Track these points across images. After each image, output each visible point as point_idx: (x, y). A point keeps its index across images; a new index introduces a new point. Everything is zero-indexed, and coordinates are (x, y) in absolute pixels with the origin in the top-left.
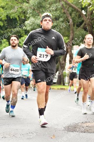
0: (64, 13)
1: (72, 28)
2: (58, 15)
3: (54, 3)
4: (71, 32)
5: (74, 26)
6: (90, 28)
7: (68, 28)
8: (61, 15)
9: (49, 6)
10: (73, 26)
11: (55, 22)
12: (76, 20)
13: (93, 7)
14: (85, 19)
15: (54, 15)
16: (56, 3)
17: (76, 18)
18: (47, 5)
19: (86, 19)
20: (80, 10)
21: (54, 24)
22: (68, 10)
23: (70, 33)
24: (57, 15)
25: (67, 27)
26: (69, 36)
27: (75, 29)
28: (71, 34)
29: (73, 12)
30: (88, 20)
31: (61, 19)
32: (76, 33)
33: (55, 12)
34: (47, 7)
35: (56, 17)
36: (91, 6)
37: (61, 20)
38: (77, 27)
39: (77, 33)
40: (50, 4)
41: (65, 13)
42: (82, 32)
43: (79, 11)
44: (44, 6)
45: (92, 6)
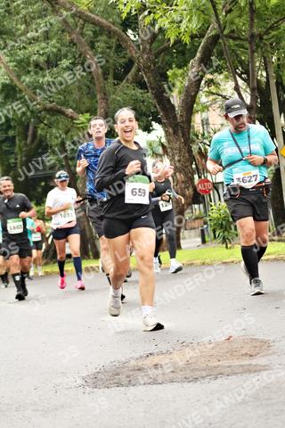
0: (72, 43)
1: (102, 85)
2: (54, 50)
3: (39, 18)
4: (98, 96)
5: (106, 79)
6: (151, 79)
7: (88, 87)
8: (64, 50)
9: (23, 27)
10: (102, 79)
11: (47, 71)
12: (111, 61)
13: (152, 14)
14: (134, 52)
15: (41, 52)
16: (46, 16)
17: (108, 55)
18: (19, 26)
19: (136, 53)
20: (117, 29)
21: (46, 79)
22: (82, 34)
23: (97, 102)
24: (52, 52)
25: (86, 85)
26: (96, 109)
27: (109, 88)
28: (99, 102)
29: (99, 38)
30: (145, 56)
31: (65, 63)
32: (114, 99)
33: (43, 45)
34: (18, 30)
35: (48, 57)
36: (146, 13)
37: (64, 66)
38: (116, 82)
39: (118, 98)
40: (26, 22)
41: (74, 45)
42: (133, 92)
43: (115, 32)
44: (10, 30)
45: (150, 13)
